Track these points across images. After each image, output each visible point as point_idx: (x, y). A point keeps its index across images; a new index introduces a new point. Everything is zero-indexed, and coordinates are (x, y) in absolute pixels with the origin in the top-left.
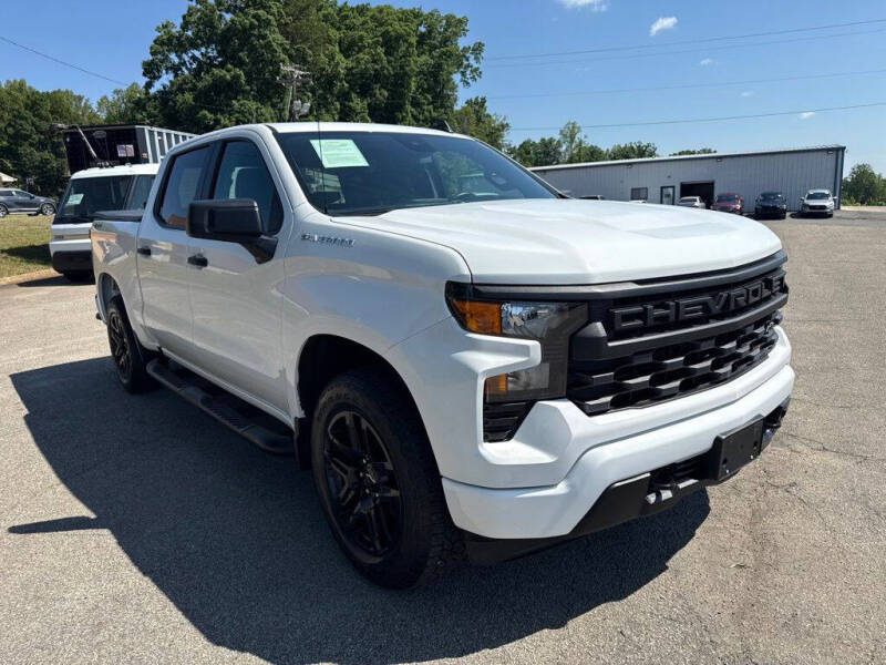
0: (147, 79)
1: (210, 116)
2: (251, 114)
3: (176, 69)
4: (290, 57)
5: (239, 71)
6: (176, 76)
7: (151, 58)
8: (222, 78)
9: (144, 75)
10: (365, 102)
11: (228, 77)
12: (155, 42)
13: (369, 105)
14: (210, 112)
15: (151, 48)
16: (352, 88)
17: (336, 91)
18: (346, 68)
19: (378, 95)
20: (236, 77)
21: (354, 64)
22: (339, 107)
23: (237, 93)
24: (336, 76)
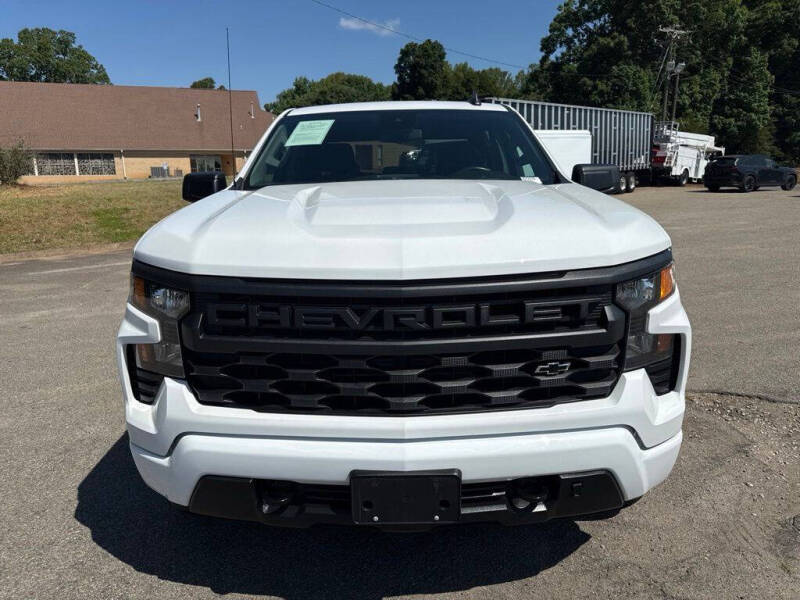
0: (543, 54)
1: (589, 82)
2: (628, 78)
3: (569, 42)
4: (682, 18)
5: (624, 38)
6: (569, 48)
7: (549, 34)
8: (607, 46)
9: (542, 50)
10: (767, 55)
11: (612, 44)
12: (555, 20)
13: (771, 57)
14: (591, 78)
15: (551, 25)
16: (752, 41)
17: (731, 45)
18: (748, 20)
19: (786, 46)
20: (620, 44)
21: (759, 15)
22: (731, 63)
23: (620, 59)
24: (732, 30)
